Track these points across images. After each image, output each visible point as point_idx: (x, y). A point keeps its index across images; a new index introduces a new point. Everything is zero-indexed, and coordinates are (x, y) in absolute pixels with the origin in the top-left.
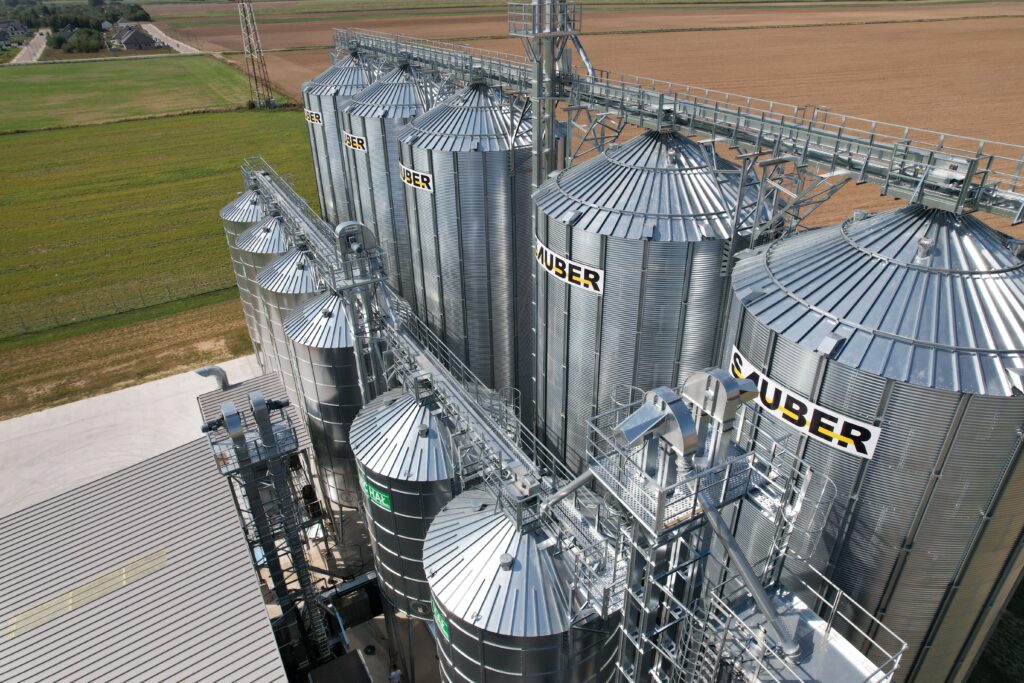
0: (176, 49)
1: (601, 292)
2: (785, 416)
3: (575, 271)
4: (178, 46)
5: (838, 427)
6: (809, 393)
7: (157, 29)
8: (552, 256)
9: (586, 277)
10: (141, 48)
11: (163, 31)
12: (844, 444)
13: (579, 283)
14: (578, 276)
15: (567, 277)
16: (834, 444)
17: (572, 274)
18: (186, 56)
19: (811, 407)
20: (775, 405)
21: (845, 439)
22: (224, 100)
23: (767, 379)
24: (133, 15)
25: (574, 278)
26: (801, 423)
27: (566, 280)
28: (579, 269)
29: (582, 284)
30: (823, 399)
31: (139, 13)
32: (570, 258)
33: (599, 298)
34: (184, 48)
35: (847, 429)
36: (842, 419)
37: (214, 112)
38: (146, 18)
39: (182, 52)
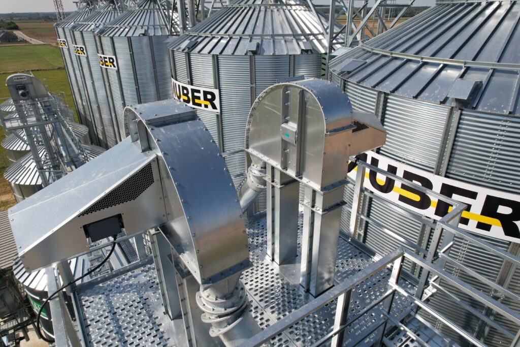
0: (30, 42)
1: (218, 110)
2: (402, 198)
3: (196, 94)
4: (31, 40)
5: (478, 205)
6: (434, 164)
7: (22, 33)
8: (179, 86)
9: (206, 99)
10: (9, 41)
11: (25, 34)
12: (487, 227)
13: (200, 105)
14: (199, 98)
15: (191, 102)
16: (472, 227)
17: (194, 97)
18: (35, 45)
19: (438, 182)
20: (388, 187)
21: (487, 220)
22: (51, 65)
23: (377, 156)
24: (9, 26)
25: (197, 101)
26: (424, 203)
27: (191, 105)
28: (199, 91)
29: (203, 105)
30: (454, 170)
31: (12, 25)
32: (192, 84)
33: (217, 115)
34: (34, 41)
35: (490, 206)
36: (483, 193)
37: (44, 70)
38: (16, 28)
39: (33, 43)
